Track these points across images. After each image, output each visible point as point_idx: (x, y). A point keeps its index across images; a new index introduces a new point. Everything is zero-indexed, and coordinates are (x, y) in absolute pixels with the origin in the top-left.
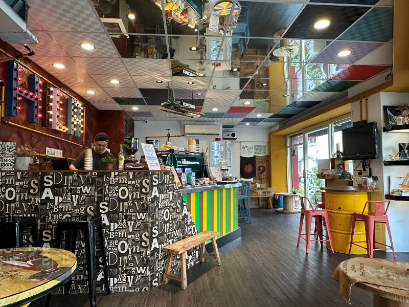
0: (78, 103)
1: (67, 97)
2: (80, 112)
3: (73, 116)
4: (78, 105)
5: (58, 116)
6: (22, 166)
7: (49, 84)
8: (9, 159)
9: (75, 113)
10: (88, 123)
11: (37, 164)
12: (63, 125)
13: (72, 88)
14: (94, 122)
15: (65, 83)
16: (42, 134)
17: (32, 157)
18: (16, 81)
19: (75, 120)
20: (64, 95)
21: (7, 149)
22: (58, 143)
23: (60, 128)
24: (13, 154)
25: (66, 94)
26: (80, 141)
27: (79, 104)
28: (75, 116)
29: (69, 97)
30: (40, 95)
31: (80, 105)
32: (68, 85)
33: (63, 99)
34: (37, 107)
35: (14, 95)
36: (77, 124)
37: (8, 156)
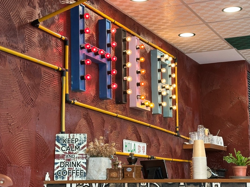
0: (166, 56)
1: (149, 49)
2: (170, 72)
3: (160, 81)
4: (167, 60)
5: (138, 84)
6: (98, 172)
7: (124, 31)
8: (79, 161)
9: (163, 76)
10: (183, 91)
11: (119, 169)
12: (146, 98)
13: (155, 32)
14: (192, 87)
15: (146, 26)
16: (117, 117)
17: (110, 157)
18: (82, 35)
19: (163, 88)
20: (146, 45)
21: (75, 145)
22: (140, 130)
23: (142, 104)
24: (83, 153)
25: (148, 44)
26: (172, 124)
27: (168, 58)
28: (164, 81)
29: (152, 49)
30: (113, 52)
31: (170, 59)
32: (150, 29)
33: (144, 53)
34: (109, 73)
35: (81, 58)
36: (167, 94)
37: (78, 156)
